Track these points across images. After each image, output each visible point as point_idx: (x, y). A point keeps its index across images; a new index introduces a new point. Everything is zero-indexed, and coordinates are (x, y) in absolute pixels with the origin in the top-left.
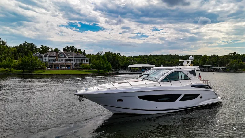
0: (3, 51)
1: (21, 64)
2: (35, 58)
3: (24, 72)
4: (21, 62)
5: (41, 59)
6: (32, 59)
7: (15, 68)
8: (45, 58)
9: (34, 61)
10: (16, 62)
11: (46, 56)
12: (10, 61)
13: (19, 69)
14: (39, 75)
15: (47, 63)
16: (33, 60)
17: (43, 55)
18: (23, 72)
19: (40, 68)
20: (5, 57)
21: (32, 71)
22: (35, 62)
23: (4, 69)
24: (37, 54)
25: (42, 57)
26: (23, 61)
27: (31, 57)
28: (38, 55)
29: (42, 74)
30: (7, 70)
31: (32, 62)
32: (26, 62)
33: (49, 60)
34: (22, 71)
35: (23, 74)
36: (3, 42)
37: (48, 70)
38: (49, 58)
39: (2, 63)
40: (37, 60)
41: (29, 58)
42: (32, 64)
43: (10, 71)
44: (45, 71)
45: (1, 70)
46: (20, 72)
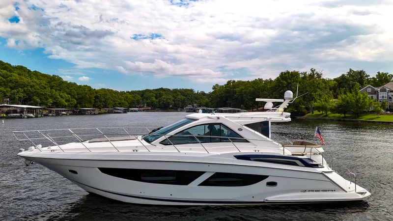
0: (318, 86)
1: (341, 106)
2: (364, 95)
3: (345, 117)
4: (341, 101)
5: (375, 97)
6: (358, 97)
7: (333, 110)
8: (381, 95)
9: (361, 101)
10: (333, 102)
11: (384, 90)
12: (326, 101)
13: (338, 113)
14: (369, 122)
15: (383, 103)
16: (360, 98)
17: (379, 90)
18: (343, 118)
19: (371, 112)
20: (320, 96)
21: (358, 116)
22: (363, 102)
23: (319, 113)
24: (367, 88)
25: (376, 93)
26: (343, 100)
27: (357, 94)
28: (369, 90)
29: (373, 122)
30: (323, 114)
31: (357, 101)
32: (347, 102)
33: (390, 98)
34: (343, 115)
35: (344, 121)
36: (318, 74)
37: (387, 114)
38: (390, 94)
39: (316, 104)
40: (365, 98)
41: (353, 96)
42: (357, 105)
43: (326, 116)
44: (379, 116)
45: (314, 113)
46: (339, 117)
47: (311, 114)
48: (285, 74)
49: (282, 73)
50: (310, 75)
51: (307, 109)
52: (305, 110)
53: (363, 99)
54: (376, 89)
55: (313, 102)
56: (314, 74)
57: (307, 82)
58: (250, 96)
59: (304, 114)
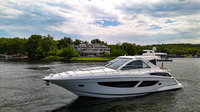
0: (51, 44)
1: (63, 53)
2: (72, 48)
3: (65, 59)
4: (63, 51)
5: (75, 49)
6: (70, 49)
7: (60, 55)
8: (78, 49)
9: (71, 51)
10: (59, 52)
11: (79, 47)
12: (56, 51)
13: (62, 57)
14: (75, 60)
15: (80, 52)
16: (71, 50)
17: (77, 47)
18: (64, 59)
19: (75, 56)
20: (53, 48)
21: (70, 58)
23: (52, 57)
24: (73, 46)
25: (76, 48)
26: (64, 50)
27: (70, 48)
28: (73, 47)
29: (77, 60)
30: (54, 57)
31: (70, 51)
32: (66, 52)
34: (64, 58)
35: (64, 60)
36: (51, 38)
37: (81, 57)
38: (82, 48)
39: (51, 52)
40: (73, 50)
41: (68, 49)
42: (70, 53)
43: (56, 58)
44: (78, 58)
45: (50, 57)
46: (62, 59)
47: (48, 57)
48: (34, 36)
49: (32, 35)
50: (47, 38)
51: (46, 55)
52: (45, 56)
53: (72, 50)
54: (76, 46)
55: (49, 51)
56: (49, 38)
57: (47, 41)
58: (12, 47)
59: (44, 57)
